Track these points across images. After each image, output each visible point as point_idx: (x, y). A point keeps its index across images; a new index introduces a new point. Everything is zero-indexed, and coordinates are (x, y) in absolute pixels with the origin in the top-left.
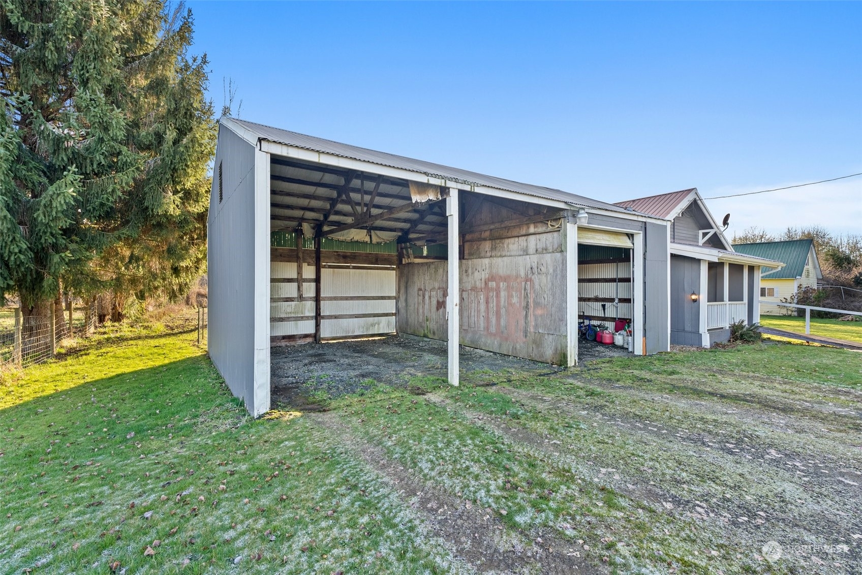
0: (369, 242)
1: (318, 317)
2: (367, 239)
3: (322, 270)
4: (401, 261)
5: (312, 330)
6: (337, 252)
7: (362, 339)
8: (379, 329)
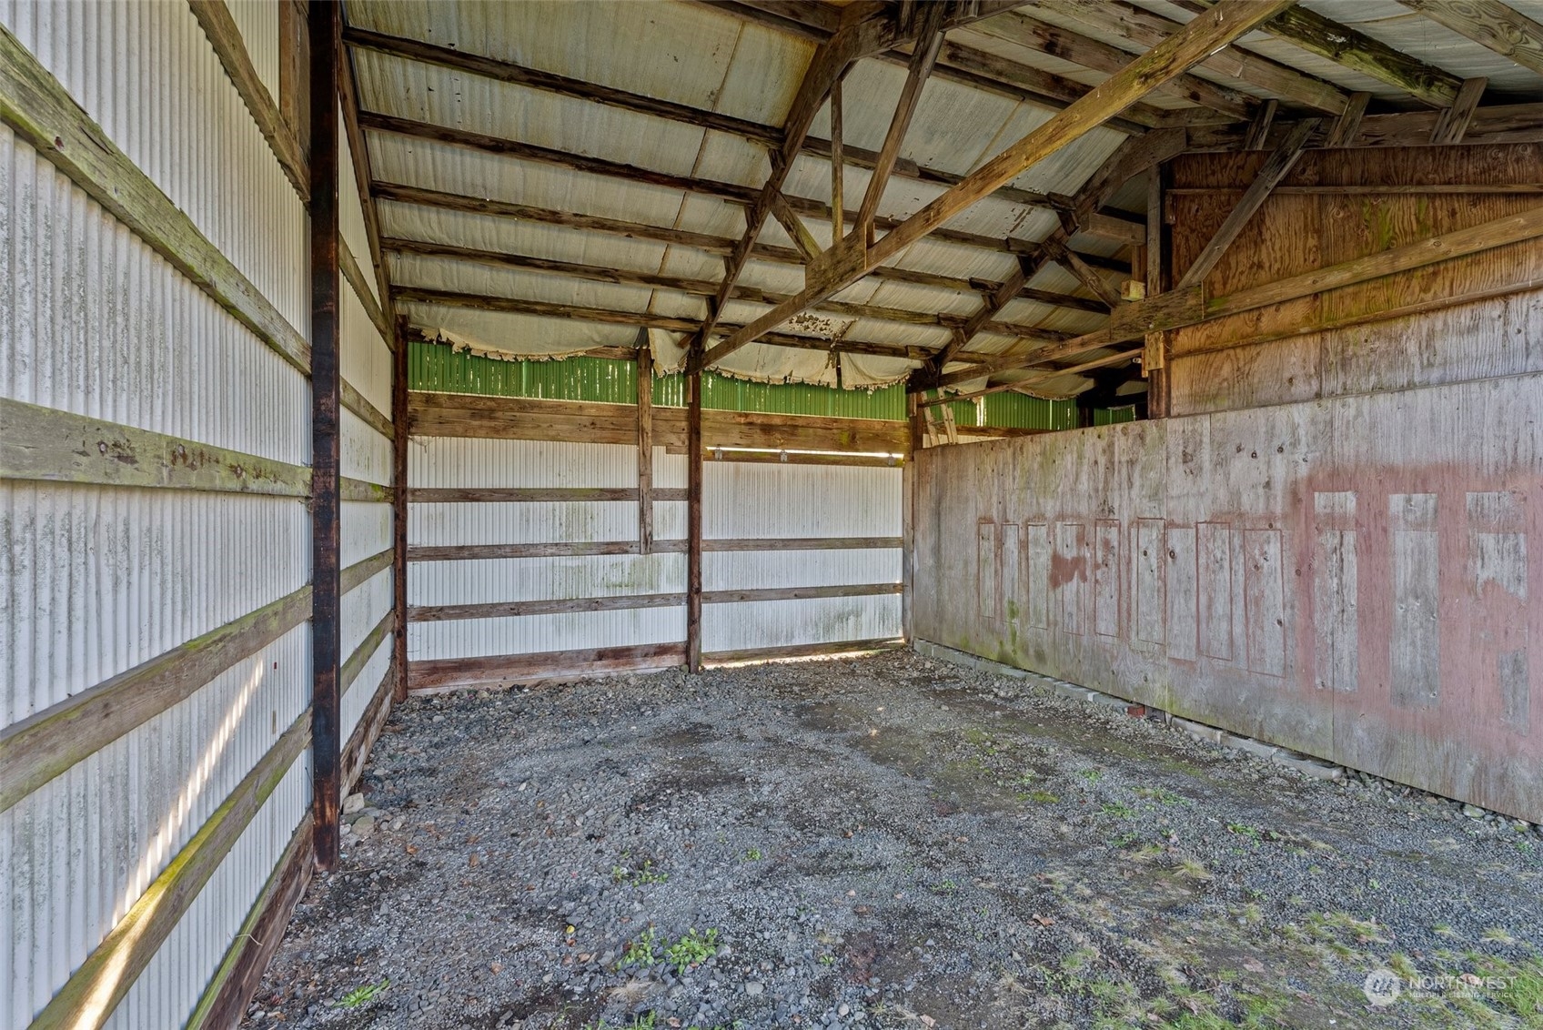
0: (834, 386)
1: (694, 595)
2: (829, 377)
3: (705, 465)
4: (920, 440)
5: (678, 635)
6: (746, 416)
7: (815, 658)
8: (858, 627)
